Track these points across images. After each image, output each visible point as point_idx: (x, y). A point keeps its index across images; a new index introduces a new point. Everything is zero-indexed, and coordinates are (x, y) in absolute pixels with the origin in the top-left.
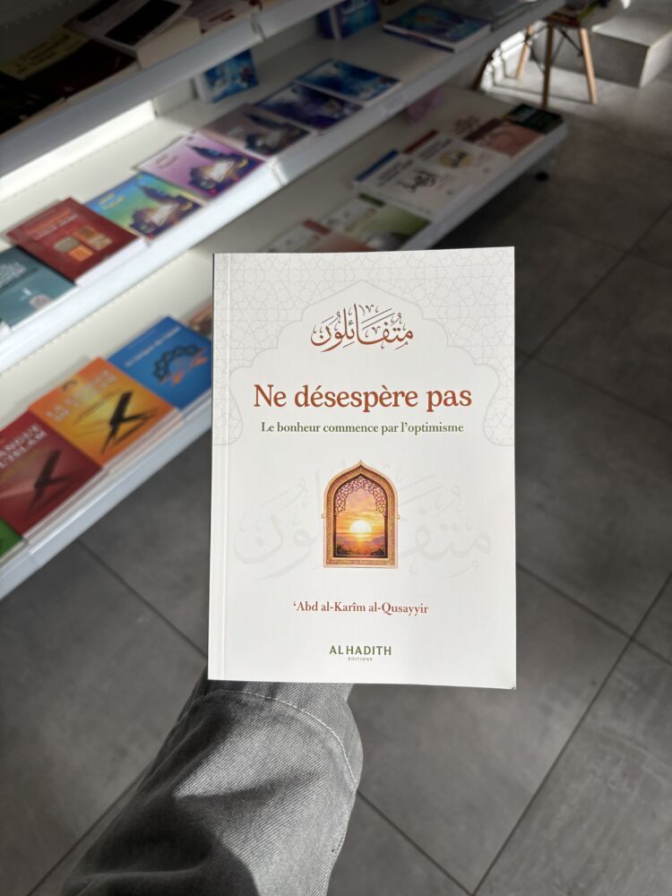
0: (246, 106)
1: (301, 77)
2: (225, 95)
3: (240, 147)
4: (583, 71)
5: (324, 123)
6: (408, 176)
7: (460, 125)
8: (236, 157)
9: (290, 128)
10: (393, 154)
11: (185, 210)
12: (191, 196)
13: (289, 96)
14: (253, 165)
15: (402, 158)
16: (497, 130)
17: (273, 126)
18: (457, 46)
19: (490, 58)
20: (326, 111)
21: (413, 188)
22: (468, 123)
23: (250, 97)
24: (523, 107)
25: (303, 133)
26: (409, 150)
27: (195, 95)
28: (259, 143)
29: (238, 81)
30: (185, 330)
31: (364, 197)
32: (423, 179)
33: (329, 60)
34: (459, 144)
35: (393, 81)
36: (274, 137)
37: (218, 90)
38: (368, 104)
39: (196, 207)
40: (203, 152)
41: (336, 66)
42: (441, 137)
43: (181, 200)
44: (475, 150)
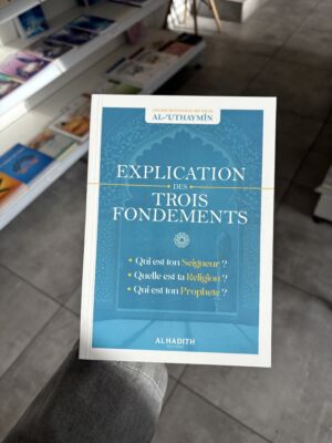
0: (43, 38)
1: (70, 24)
2: (33, 34)
3: (40, 56)
4: (213, 17)
5: (80, 43)
6: (131, 69)
7: (155, 45)
8: (38, 60)
9: (64, 46)
10: (123, 60)
11: (13, 87)
12: (17, 80)
13: (64, 32)
14: (46, 63)
15: (128, 61)
16: (174, 45)
17: (56, 46)
18: (144, 4)
19: (169, 12)
20: (81, 37)
21: (133, 74)
22: (159, 43)
23: (46, 34)
24: (185, 34)
25: (71, 48)
26: (132, 57)
27: (19, 36)
28: (50, 54)
29: (40, 28)
30: (27, 149)
31: (111, 81)
32: (138, 70)
33: (83, 15)
34: (155, 53)
35: (112, 22)
36: (57, 50)
37: (29, 33)
38: (101, 33)
39: (19, 85)
40: (23, 60)
41: (86, 17)
42: (146, 51)
43: (12, 82)
44: (163, 55)
